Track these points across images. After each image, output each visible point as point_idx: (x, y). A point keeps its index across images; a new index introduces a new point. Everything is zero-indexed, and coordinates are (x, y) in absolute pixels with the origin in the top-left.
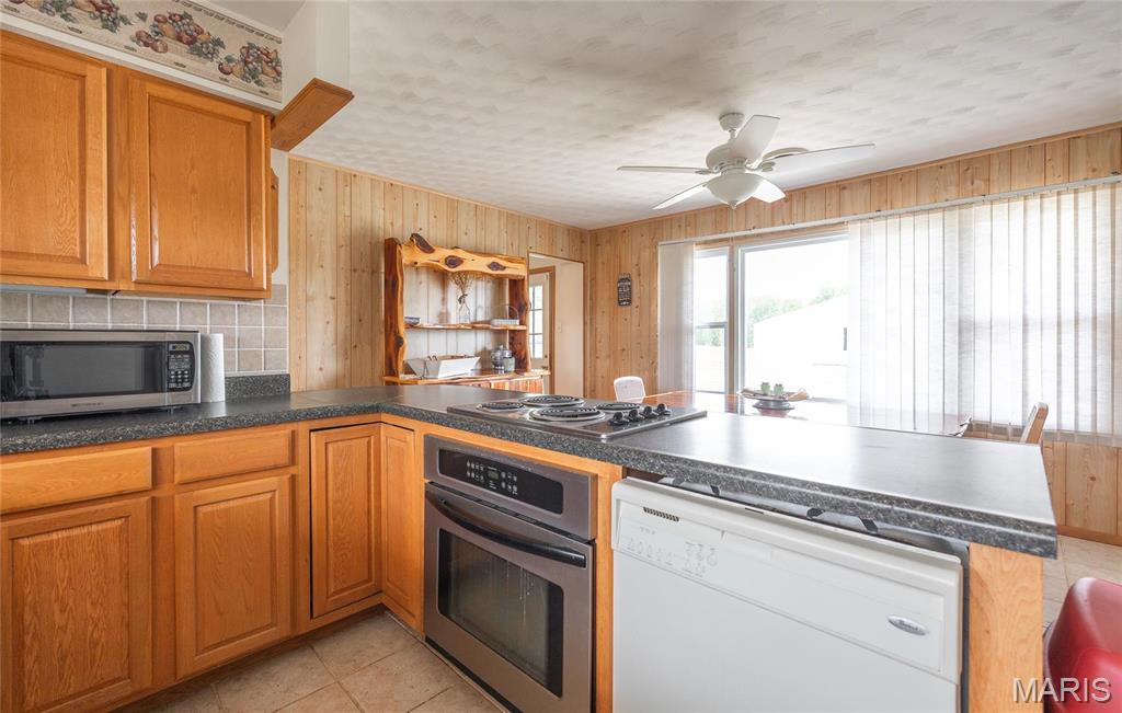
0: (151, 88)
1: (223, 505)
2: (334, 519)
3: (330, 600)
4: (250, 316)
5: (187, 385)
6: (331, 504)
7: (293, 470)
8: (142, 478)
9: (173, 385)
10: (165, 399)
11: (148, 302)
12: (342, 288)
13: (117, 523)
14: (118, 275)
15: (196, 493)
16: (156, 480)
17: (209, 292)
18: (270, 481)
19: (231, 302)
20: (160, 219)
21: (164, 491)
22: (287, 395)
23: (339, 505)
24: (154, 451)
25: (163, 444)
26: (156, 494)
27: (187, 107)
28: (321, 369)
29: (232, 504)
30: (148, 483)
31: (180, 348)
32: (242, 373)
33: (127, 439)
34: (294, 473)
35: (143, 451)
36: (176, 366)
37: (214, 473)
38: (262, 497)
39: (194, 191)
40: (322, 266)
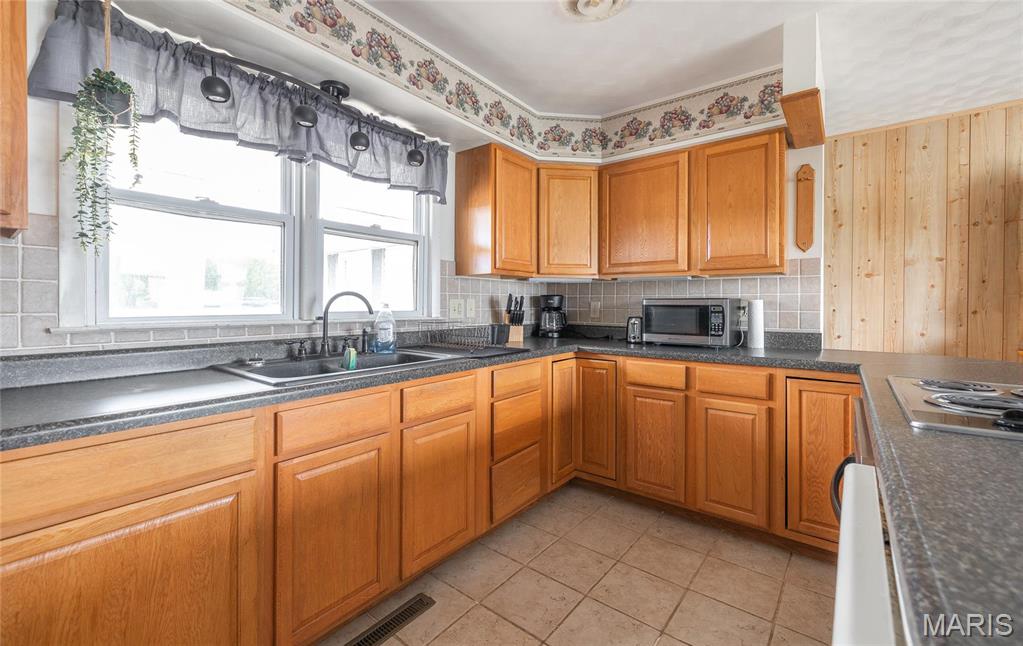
0: (709, 151)
1: (721, 413)
2: (807, 457)
3: (802, 523)
4: (789, 286)
5: (721, 333)
6: (804, 443)
7: (771, 404)
8: (680, 382)
9: (713, 333)
10: (709, 341)
11: (724, 280)
12: (955, 246)
13: (671, 403)
14: (693, 267)
15: (707, 400)
16: (688, 386)
17: (739, 272)
18: (752, 407)
19: (775, 276)
20: (711, 229)
21: (691, 393)
22: (818, 351)
23: (812, 446)
24: (687, 369)
25: (692, 365)
26: (687, 393)
27: (727, 153)
28: (923, 335)
29: (728, 414)
30: (682, 385)
31: (717, 309)
32: (782, 330)
33: (674, 359)
34: (771, 406)
35: (680, 367)
36: (715, 320)
37: (716, 390)
38: (747, 416)
39: (730, 206)
40: (925, 228)
